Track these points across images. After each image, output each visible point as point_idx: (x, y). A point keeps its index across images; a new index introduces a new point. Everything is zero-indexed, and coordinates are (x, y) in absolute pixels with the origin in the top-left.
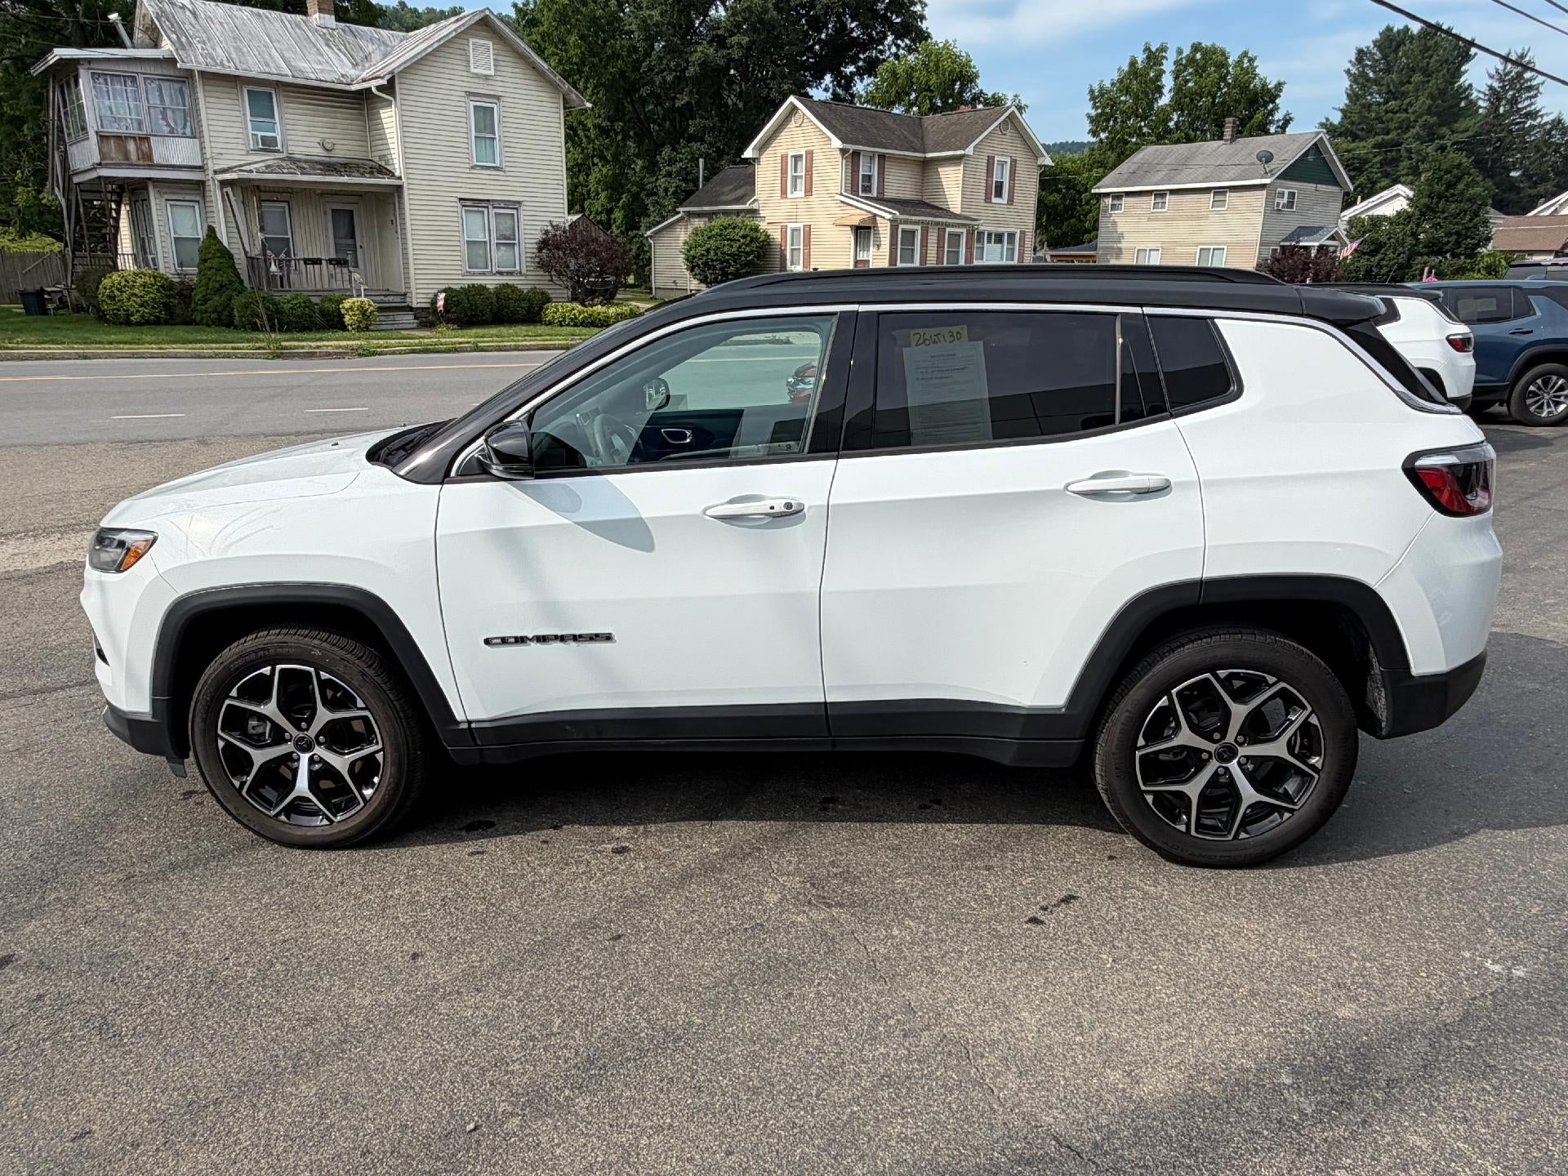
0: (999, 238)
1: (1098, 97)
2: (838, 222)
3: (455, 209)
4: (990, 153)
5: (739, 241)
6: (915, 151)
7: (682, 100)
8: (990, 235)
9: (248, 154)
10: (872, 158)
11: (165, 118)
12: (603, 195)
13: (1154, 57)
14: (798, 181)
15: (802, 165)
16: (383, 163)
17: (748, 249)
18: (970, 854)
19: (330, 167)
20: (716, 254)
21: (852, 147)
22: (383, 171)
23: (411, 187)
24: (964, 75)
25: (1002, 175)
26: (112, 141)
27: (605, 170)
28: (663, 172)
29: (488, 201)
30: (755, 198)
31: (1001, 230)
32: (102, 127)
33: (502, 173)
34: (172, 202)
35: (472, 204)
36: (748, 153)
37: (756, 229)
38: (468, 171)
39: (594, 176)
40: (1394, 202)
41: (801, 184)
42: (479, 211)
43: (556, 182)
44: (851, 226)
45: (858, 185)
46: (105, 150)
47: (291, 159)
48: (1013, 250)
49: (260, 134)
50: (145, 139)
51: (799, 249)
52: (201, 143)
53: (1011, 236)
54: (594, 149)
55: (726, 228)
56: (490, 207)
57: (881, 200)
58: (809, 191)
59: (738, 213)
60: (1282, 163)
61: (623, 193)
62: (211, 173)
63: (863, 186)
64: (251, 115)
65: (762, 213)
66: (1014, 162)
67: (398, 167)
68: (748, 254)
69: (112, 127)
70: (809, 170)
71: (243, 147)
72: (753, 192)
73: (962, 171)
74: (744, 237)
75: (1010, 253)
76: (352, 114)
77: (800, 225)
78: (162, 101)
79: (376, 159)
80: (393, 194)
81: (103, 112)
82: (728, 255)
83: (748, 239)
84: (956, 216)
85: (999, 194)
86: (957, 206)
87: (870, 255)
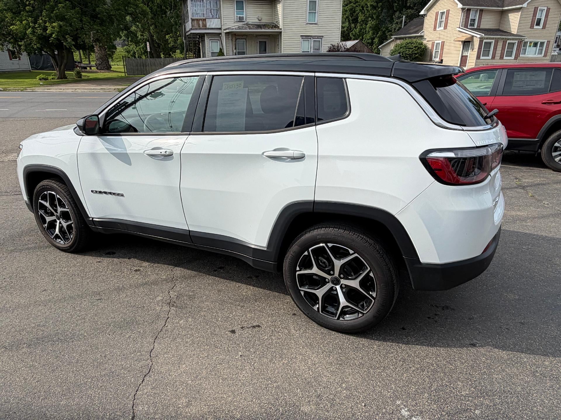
0: (535, 45)
2: (456, 40)
3: (299, 40)
4: (536, 5)
5: (413, 49)
6: (498, 7)
8: (531, 43)
9: (234, 23)
10: (476, 11)
11: (211, 12)
12: (371, 32)
14: (442, 23)
15: (444, 17)
16: (277, 24)
17: (416, 52)
19: (259, 26)
20: (403, 54)
21: (467, 7)
22: (276, 27)
23: (285, 32)
25: (541, 15)
26: (195, 21)
27: (373, 23)
28: (395, 22)
29: (311, 36)
30: (423, 31)
31: (536, 41)
32: (193, 16)
33: (317, 26)
34: (211, 41)
35: (306, 37)
36: (422, 13)
37: (422, 44)
38: (305, 25)
39: (369, 25)
41: (443, 25)
42: (307, 40)
43: (337, 28)
44: (462, 41)
45: (468, 23)
46: (193, 24)
47: (247, 24)
48: (542, 49)
49: (238, 16)
50: (205, 20)
51: (438, 51)
52: (221, 20)
53: (542, 44)
54: (369, 14)
55: (408, 44)
56: (312, 38)
57: (478, 30)
59: (415, 37)
61: (379, 31)
62: (223, 30)
63: (470, 24)
64: (237, 10)
65: (425, 37)
66: (548, 10)
67: (281, 26)
68: (416, 54)
69: (196, 17)
70: (447, 18)
71: (233, 21)
72: (422, 29)
73: (520, 15)
74: (415, 47)
75: (540, 51)
76: (268, 7)
77: (440, 42)
78: (211, 7)
79: (275, 23)
80: (279, 35)
81: (193, 12)
82: (408, 54)
83: (417, 48)
84: (513, 35)
85: (538, 24)
86: (515, 31)
87: (469, 53)
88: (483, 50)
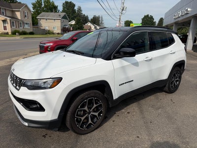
1: (33, 4)
4: (24, 11)
6: (10, 9)
8: (25, 23)
10: (3, 9)
44: (2, 20)
48: (29, 26)
57: (6, 16)
60: (62, 16)
63: (2, 14)
66: (27, 13)
73: (20, 13)
85: (26, 17)
86: (20, 18)
87: (7, 25)
88: (12, 24)
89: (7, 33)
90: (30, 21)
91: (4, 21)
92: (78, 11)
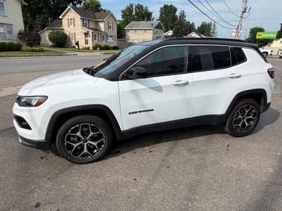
1: (123, 12)
2: (81, 32)
4: (109, 21)
5: (60, 35)
6: (94, 19)
7: (40, 5)
8: (109, 36)
10: (86, 20)
13: (132, 6)
15: (72, 20)
17: (63, 37)
18: (207, 141)
20: (56, 37)
21: (82, 18)
24: (98, 5)
25: (111, 25)
29: (4, 23)
31: (111, 35)
36: (60, 17)
37: (64, 33)
40: (170, 33)
41: (72, 24)
42: (2, 26)
44: (84, 33)
45: (84, 25)
48: (113, 39)
51: (73, 37)
53: (113, 36)
55: (57, 32)
56: (5, 25)
57: (89, 28)
58: (74, 25)
59: (59, 29)
60: (155, 26)
65: (65, 29)
66: (113, 23)
70: (74, 21)
72: (62, 25)
73: (104, 24)
77: (73, 32)
82: (58, 38)
83: (62, 35)
84: (104, 32)
85: (110, 28)
86: (103, 30)
87: (88, 38)
88: (94, 37)
89: (88, 48)
90: (114, 33)
91: (86, 34)
92: (180, 17)
